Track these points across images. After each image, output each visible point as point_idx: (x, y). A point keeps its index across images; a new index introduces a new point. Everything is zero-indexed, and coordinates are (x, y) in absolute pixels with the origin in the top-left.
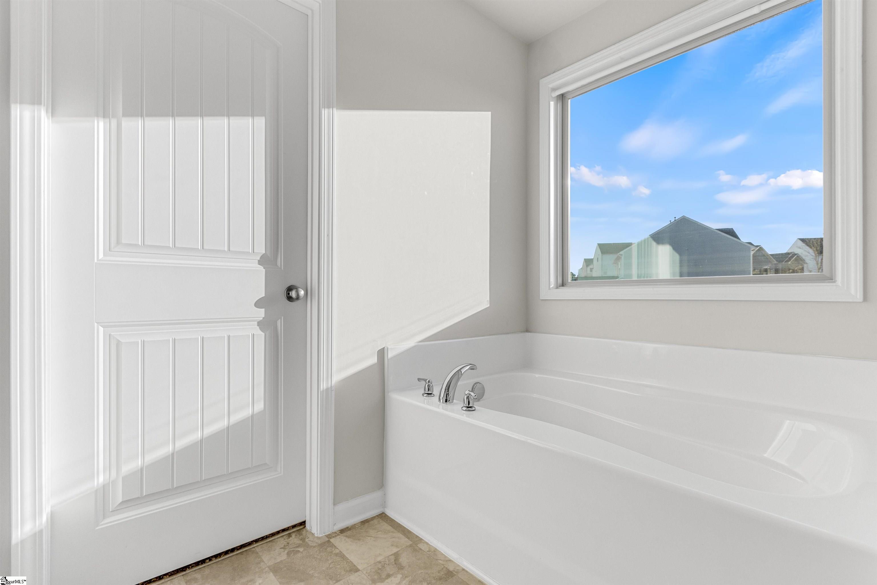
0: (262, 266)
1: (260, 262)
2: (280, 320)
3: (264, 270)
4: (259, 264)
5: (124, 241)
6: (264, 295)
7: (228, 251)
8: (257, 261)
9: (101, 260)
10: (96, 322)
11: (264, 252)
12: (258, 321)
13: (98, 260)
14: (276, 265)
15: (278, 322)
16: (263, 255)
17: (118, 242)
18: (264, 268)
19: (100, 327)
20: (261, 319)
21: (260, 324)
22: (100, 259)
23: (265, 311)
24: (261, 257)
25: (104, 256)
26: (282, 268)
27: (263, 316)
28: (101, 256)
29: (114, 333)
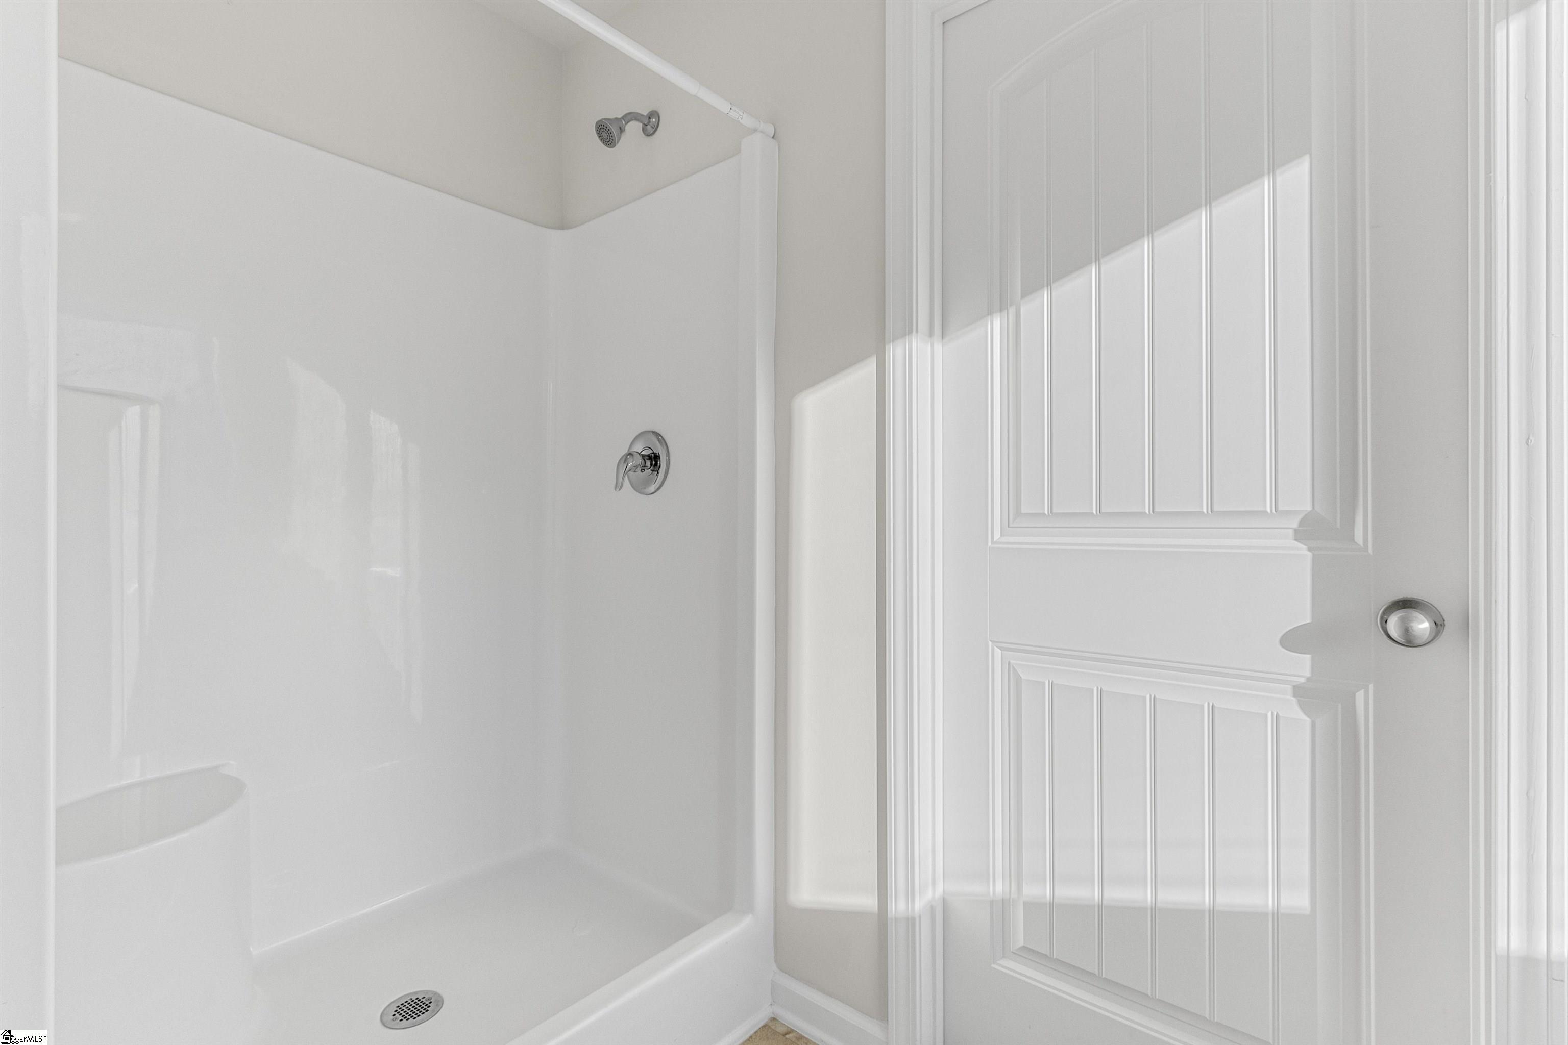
0: (1305, 545)
1: (1299, 535)
2: (1362, 692)
3: (1309, 554)
4: (1296, 540)
5: (1024, 510)
6: (1308, 621)
7: (1210, 512)
8: (1291, 532)
9: (996, 543)
10: (990, 641)
11: (1309, 508)
12: (1295, 684)
13: (993, 542)
14: (1352, 539)
15: (1357, 694)
16: (1306, 515)
17: (1018, 514)
18: (1310, 550)
19: (995, 648)
20: (1303, 680)
21: (1298, 691)
22: (995, 540)
23: (1313, 659)
24: (1301, 523)
25: (1001, 536)
26: (1370, 551)
27: (1308, 674)
28: (997, 536)
29: (1014, 662)
